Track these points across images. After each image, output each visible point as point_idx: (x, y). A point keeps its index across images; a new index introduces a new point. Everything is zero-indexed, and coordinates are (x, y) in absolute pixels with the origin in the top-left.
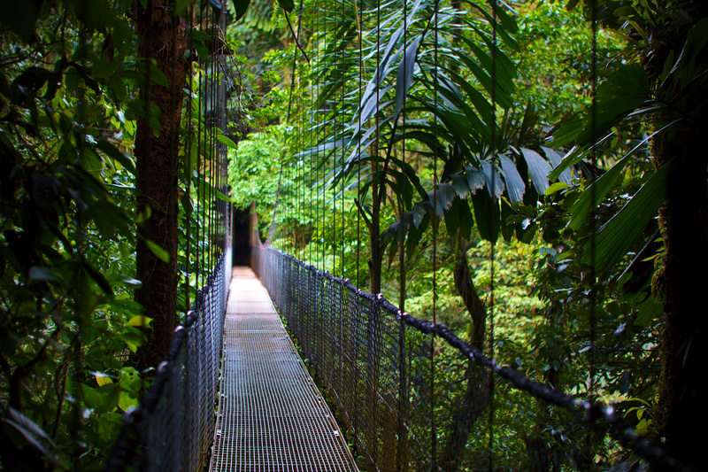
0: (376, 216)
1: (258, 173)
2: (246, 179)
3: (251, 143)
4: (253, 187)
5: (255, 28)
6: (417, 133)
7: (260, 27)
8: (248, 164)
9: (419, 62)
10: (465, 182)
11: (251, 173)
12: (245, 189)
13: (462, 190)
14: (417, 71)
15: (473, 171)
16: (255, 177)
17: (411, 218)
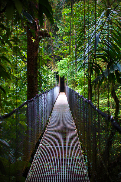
0: (90, 77)
1: (65, 68)
2: (62, 69)
3: (63, 60)
4: (64, 71)
5: (64, 31)
6: (100, 56)
7: (66, 31)
8: (63, 66)
9: (101, 38)
10: (113, 69)
11: (64, 68)
12: (62, 72)
13: (112, 71)
14: (100, 40)
15: (115, 66)
16: (64, 69)
17: (99, 78)
